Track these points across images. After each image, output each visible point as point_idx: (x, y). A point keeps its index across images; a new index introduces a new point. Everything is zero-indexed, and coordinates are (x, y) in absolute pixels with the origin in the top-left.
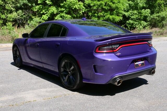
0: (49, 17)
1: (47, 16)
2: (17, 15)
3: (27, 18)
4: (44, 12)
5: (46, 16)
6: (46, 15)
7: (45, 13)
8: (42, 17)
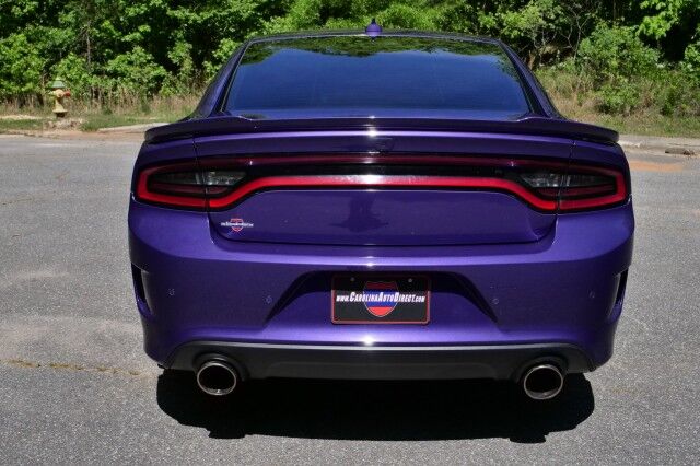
0: (673, 26)
1: (668, 18)
2: (541, 14)
3: (576, 30)
4: (656, 5)
5: (662, 22)
6: (663, 13)
7: (658, 7)
8: (642, 27)
